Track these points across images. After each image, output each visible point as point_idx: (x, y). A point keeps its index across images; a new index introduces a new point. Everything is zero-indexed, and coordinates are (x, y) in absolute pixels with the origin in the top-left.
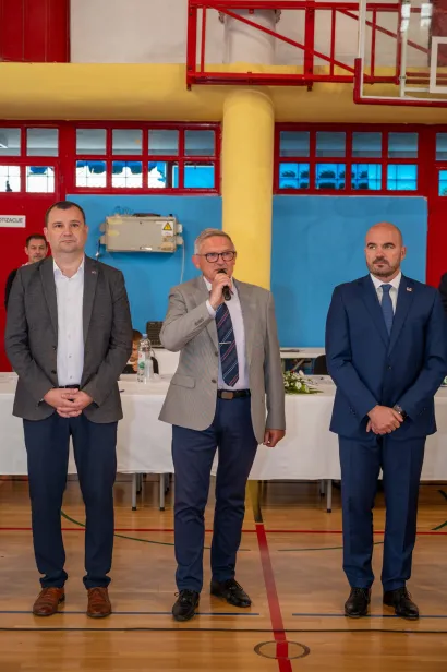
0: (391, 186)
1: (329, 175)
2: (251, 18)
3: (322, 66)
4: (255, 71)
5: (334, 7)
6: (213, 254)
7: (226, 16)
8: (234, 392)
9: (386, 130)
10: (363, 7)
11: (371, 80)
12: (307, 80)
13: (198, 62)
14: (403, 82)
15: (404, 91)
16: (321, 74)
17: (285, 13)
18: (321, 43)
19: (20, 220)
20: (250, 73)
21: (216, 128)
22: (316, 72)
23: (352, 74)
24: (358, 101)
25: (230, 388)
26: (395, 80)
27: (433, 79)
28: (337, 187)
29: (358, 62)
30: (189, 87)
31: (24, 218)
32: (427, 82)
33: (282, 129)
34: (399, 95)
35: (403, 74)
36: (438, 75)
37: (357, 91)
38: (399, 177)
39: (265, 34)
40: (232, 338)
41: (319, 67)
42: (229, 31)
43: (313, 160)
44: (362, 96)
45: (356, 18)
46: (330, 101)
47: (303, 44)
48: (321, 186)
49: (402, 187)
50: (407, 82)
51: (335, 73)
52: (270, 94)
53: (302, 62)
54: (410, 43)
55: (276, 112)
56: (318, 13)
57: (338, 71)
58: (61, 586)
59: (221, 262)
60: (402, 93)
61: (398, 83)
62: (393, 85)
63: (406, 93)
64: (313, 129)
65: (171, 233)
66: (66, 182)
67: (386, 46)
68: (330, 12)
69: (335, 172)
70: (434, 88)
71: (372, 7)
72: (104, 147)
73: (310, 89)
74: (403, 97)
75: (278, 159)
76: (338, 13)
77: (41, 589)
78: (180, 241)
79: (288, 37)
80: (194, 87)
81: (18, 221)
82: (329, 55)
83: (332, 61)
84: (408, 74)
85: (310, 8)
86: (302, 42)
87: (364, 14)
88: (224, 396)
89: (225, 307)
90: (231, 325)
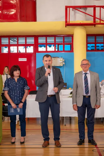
2: (80, 10)
3: (98, 21)
4: (82, 22)
5: (100, 7)
7: (74, 10)
8: (88, 96)
12: (94, 24)
13: (68, 20)
16: (98, 23)
18: (97, 15)
19: (25, 59)
20: (80, 23)
21: (72, 36)
22: (96, 22)
28: (100, 49)
30: (66, 26)
31: (26, 59)
33: (88, 36)
39: (85, 14)
40: (88, 84)
41: (97, 21)
42: (75, 13)
43: (95, 43)
46: (100, 29)
48: (97, 49)
51: (101, 22)
52: (85, 28)
53: (93, 20)
55: (87, 32)
56: (97, 8)
58: (48, 140)
59: (85, 66)
64: (95, 36)
65: (62, 62)
66: (36, 50)
68: (100, 8)
69: (100, 46)
72: (45, 41)
73: (95, 26)
75: (87, 43)
77: (44, 141)
78: (64, 63)
79: (89, 14)
80: (67, 27)
81: (25, 60)
82: (99, 18)
83: (100, 19)
85: (95, 7)
86: (93, 15)
88: (86, 97)
89: (87, 77)
90: (87, 81)
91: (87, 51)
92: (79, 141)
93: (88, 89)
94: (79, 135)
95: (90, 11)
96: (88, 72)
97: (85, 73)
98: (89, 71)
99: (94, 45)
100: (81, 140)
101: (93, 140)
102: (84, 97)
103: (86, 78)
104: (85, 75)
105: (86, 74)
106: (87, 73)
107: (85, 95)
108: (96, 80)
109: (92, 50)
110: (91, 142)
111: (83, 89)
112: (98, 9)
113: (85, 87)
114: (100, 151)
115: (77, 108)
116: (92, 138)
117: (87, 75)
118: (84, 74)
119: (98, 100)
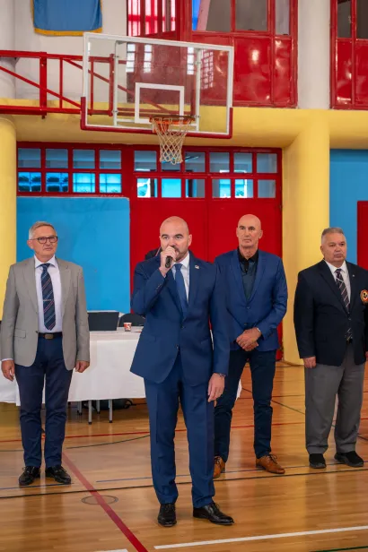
0: (102, 189)
1: (56, 180)
3: (53, 101)
4: (2, 103)
5: (61, 58)
6: (42, 238)
8: (54, 334)
9: (97, 148)
10: (86, 59)
11: (91, 113)
12: (42, 111)
14: (115, 114)
15: (117, 121)
16: (53, 106)
17: (22, 61)
18: (52, 84)
22: (49, 106)
23: (79, 108)
24: (84, 128)
25: (50, 331)
26: (109, 113)
27: (137, 113)
28: (61, 189)
29: (83, 99)
32: (133, 115)
33: (22, 145)
34: (112, 124)
35: (115, 108)
36: (141, 110)
37: (83, 121)
38: (108, 182)
39: (12, 76)
40: (52, 297)
41: (51, 102)
43: (44, 169)
44: (87, 125)
45: (81, 67)
46: (59, 127)
47: (39, 83)
48: (50, 188)
49: (110, 190)
50: (119, 114)
51: (64, 107)
52: (13, 120)
54: (119, 87)
55: (17, 134)
56: (49, 61)
57: (66, 105)
59: (48, 243)
60: (115, 123)
61: (111, 115)
62: (107, 116)
63: (118, 123)
64: (43, 146)
67: (102, 88)
68: (59, 61)
69: (59, 178)
70: (137, 119)
71: (92, 59)
73: (43, 118)
74: (116, 126)
75: (19, 169)
76: (64, 62)
79: (29, 79)
82: (58, 93)
83: (61, 97)
84: (119, 109)
85: (43, 57)
86: (38, 82)
87: (86, 64)
88: (47, 337)
89: (48, 276)
90: (52, 289)
92: (25, 474)
93: (54, 311)
94: (25, 455)
95: (30, 68)
96: (52, 261)
97: (41, 263)
98: (53, 258)
99: (38, 175)
100: (28, 468)
101: (59, 467)
102: (41, 336)
104: (45, 271)
105: (46, 266)
106: (48, 265)
107: (43, 329)
108: (76, 286)
109: (36, 192)
110: (54, 474)
111: (38, 314)
112: (53, 65)
113: (45, 305)
114: (108, 501)
115: (13, 369)
116: (58, 463)
117: (50, 270)
118: (42, 268)
119: (83, 345)
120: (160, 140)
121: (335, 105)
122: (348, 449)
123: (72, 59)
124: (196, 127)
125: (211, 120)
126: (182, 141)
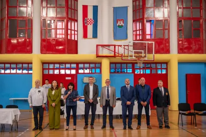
0: (128, 72)
3: (117, 54)
9: (127, 63)
11: (124, 56)
12: (115, 56)
13: (98, 54)
15: (129, 58)
17: (111, 47)
18: (117, 51)
20: (106, 56)
21: (100, 63)
23: (121, 56)
27: (133, 56)
29: (122, 54)
30: (97, 58)
33: (111, 63)
35: (129, 55)
39: (109, 50)
42: (103, 49)
43: (116, 68)
44: (123, 59)
46: (118, 59)
48: (117, 72)
51: (119, 55)
53: (114, 54)
54: (130, 51)
55: (110, 61)
58: (87, 125)
62: (127, 57)
64: (115, 63)
66: (77, 72)
67: (126, 51)
69: (119, 69)
70: (134, 58)
71: (124, 46)
72: (83, 66)
73: (115, 58)
75: (110, 68)
78: (95, 81)
79: (111, 50)
81: (70, 78)
85: (115, 46)
86: (114, 51)
87: (123, 47)
90: (109, 91)
91: (110, 73)
93: (109, 95)
95: (112, 48)
96: (109, 86)
97: (107, 87)
103: (108, 89)
107: (107, 99)
109: (115, 72)
110: (111, 127)
112: (117, 47)
113: (107, 94)
115: (102, 106)
120: (138, 61)
121: (179, 53)
122: (167, 125)
123: (120, 46)
124: (146, 59)
125: (150, 57)
126: (142, 62)
